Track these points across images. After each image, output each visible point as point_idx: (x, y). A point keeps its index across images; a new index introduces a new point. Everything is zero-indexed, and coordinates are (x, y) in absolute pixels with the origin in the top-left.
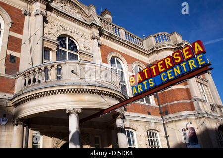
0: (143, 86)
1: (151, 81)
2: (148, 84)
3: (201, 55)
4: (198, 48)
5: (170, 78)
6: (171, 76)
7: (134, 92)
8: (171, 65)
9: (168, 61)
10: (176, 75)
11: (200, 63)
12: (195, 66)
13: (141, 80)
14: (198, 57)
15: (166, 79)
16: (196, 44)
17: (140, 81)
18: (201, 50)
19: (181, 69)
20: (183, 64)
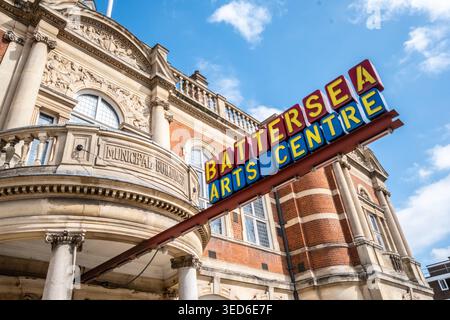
0: (233, 179)
1: (251, 167)
2: (244, 175)
3: (373, 93)
4: (364, 78)
5: (296, 155)
6: (298, 150)
7: (212, 195)
8: (299, 125)
9: (292, 116)
10: (311, 145)
11: (370, 112)
12: (357, 121)
13: (230, 166)
14: (364, 99)
15: (286, 158)
16: (359, 69)
17: (227, 168)
18: (372, 81)
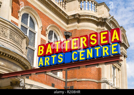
0: (51, 59)
1: (60, 57)
2: (57, 59)
3: (116, 45)
4: (115, 36)
5: (81, 59)
6: (82, 57)
7: (40, 64)
8: (86, 46)
10: (88, 57)
11: (113, 52)
12: (108, 54)
13: (51, 52)
14: (113, 46)
15: (76, 58)
16: (115, 31)
17: (49, 53)
18: (118, 39)
19: (94, 52)
20: (97, 49)
